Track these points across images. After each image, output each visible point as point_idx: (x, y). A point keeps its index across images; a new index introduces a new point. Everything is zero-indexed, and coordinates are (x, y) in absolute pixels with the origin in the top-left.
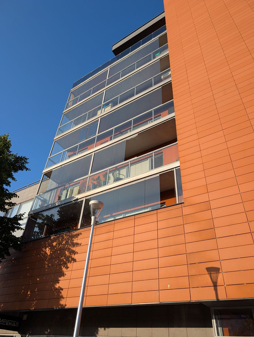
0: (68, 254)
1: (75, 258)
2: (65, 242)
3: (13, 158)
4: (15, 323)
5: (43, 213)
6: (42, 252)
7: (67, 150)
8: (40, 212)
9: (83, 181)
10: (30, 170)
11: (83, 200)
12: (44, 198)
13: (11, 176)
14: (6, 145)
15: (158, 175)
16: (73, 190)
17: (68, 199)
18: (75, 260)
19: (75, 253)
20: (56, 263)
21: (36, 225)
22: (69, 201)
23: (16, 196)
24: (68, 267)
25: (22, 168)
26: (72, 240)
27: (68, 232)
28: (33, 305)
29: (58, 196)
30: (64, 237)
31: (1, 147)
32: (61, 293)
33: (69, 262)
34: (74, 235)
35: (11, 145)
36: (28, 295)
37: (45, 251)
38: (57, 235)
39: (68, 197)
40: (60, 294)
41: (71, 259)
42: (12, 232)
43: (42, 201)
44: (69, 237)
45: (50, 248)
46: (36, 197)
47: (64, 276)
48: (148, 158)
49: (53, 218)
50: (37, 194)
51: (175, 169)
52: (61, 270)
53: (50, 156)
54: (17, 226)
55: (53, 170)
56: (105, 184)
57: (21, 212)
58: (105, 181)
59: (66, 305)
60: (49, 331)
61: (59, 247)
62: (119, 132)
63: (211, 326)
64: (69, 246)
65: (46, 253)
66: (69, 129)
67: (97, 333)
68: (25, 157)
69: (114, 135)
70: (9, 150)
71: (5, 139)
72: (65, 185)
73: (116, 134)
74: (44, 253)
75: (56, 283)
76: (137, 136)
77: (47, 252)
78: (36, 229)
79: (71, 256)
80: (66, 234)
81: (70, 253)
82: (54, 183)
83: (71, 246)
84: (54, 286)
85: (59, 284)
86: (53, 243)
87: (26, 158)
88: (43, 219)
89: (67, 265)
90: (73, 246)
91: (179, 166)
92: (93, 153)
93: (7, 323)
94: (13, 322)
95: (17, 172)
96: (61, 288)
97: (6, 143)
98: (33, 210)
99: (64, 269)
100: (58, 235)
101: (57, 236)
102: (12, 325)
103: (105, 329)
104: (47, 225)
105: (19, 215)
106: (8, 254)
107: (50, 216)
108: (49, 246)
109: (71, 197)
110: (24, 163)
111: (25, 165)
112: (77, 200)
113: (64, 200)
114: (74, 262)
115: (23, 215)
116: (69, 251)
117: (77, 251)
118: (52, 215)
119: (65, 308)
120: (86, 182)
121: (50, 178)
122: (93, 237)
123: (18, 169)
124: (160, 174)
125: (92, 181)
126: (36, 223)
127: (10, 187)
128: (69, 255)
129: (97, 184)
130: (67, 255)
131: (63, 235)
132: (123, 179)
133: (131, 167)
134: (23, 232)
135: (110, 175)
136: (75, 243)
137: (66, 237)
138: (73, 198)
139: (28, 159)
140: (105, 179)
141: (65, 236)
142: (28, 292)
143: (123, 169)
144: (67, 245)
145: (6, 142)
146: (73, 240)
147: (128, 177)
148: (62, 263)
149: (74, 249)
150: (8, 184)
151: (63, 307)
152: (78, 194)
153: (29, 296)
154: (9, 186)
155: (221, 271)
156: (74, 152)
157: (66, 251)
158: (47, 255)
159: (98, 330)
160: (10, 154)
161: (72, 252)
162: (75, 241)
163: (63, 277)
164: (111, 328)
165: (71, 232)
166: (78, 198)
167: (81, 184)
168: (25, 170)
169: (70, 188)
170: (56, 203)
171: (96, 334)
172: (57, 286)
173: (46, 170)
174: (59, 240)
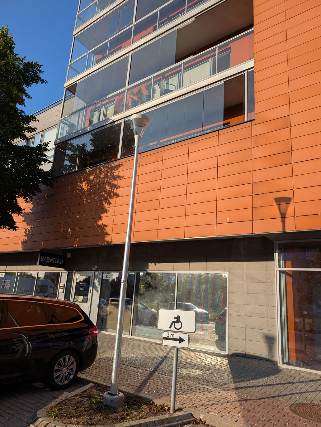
0: (109, 188)
1: (117, 193)
2: (104, 175)
3: (20, 64)
4: (60, 261)
5: (72, 142)
6: (78, 187)
7: (93, 52)
8: (68, 140)
9: (119, 98)
10: (47, 83)
11: (121, 123)
12: (71, 123)
13: (23, 91)
14: (8, 45)
15: (222, 82)
16: (107, 111)
17: (101, 122)
18: (117, 195)
19: (117, 187)
20: (96, 199)
21: (66, 158)
22: (103, 125)
23: (34, 119)
24: (111, 203)
25: (35, 79)
26: (111, 172)
27: (106, 163)
28: (76, 242)
29: (88, 120)
30: (102, 170)
31: (2, 47)
32: (105, 229)
33: (111, 197)
34: (114, 166)
35: (15, 44)
36: (68, 232)
37: (81, 186)
38: (93, 167)
39: (101, 120)
40: (104, 231)
41: (113, 194)
42: (38, 165)
43: (69, 126)
44: (108, 169)
45: (86, 182)
46: (61, 121)
47: (107, 213)
48: (209, 58)
49: (85, 148)
50: (62, 117)
51: (246, 72)
52: (102, 207)
53: (71, 62)
54: (43, 158)
55: (77, 82)
56: (149, 99)
57: (46, 141)
58: (148, 95)
59: (111, 242)
60: (96, 267)
61: (98, 181)
62: (166, 18)
63: (273, 259)
64: (109, 179)
65: (82, 188)
66: (92, 17)
67: (148, 268)
68: (37, 62)
69: (160, 22)
70: (13, 52)
71: (4, 35)
72: (96, 103)
73: (162, 21)
74: (80, 188)
75: (98, 220)
76: (193, 22)
77: (84, 187)
78: (67, 163)
79: (112, 190)
80: (104, 165)
81: (111, 187)
82: (81, 101)
83: (111, 179)
84: (97, 223)
85: (102, 221)
86: (90, 177)
87: (38, 65)
88: (73, 150)
89: (109, 201)
90: (114, 180)
91: (253, 67)
92: (130, 53)
93: (51, 261)
94: (57, 260)
95: (30, 86)
96: (104, 224)
97: (8, 41)
98: (60, 138)
99: (106, 205)
100: (95, 168)
101: (93, 169)
102: (56, 262)
103: (155, 265)
104: (80, 157)
105: (43, 143)
106: (39, 190)
107: (81, 146)
108: (85, 180)
109: (106, 119)
110: (38, 72)
111: (39, 76)
112: (113, 123)
113: (96, 124)
114: (117, 197)
115: (48, 144)
116: (110, 186)
117: (119, 185)
118: (83, 145)
119: (111, 244)
120: (123, 98)
121: (74, 94)
122: (138, 168)
123: (31, 81)
124: (225, 81)
125: (132, 97)
126: (65, 155)
127: (25, 106)
128: (110, 190)
129: (138, 100)
130: (108, 190)
131: (100, 166)
132: (173, 91)
133: (184, 73)
134: (51, 165)
135: (155, 86)
136: (116, 175)
137: (105, 170)
138: (108, 120)
139: (42, 65)
140: (148, 93)
141: (104, 168)
142: (68, 230)
143: (172, 77)
144: (107, 179)
145: (7, 39)
146: (114, 173)
147: (179, 88)
148: (103, 198)
149: (115, 182)
150: (22, 102)
151: (108, 243)
152: (114, 115)
153: (70, 233)
154: (23, 105)
155: (292, 201)
156: (102, 53)
157: (106, 185)
158: (84, 191)
159: (148, 265)
160: (17, 58)
161: (113, 186)
162: (116, 173)
163: (105, 213)
164: (162, 263)
165: (110, 163)
166: (114, 120)
167: (116, 102)
168: (40, 83)
169: (103, 108)
170: (86, 127)
171: (146, 269)
172: (100, 223)
173: (67, 83)
174: (96, 173)
